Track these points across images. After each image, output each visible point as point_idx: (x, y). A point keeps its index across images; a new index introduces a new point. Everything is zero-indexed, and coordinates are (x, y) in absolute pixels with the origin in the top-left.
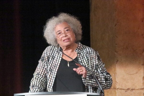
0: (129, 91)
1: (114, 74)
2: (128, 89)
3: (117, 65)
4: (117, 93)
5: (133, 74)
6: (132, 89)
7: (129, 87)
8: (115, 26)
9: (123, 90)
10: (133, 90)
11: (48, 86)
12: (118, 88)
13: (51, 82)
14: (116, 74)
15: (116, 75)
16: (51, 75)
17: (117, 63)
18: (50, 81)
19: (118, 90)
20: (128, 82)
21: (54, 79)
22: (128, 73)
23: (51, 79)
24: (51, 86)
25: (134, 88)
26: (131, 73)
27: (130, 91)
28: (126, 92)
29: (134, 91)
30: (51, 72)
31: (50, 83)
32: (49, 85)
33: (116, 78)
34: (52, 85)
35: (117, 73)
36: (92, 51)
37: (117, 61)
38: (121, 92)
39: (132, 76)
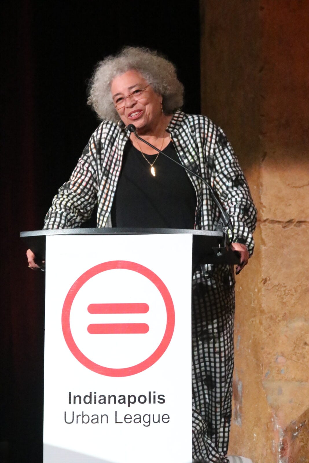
0: (292, 226)
1: (258, 186)
2: (290, 222)
3: (263, 165)
4: (263, 231)
5: (300, 187)
6: (300, 222)
7: (292, 218)
8: (261, 71)
9: (276, 225)
10: (301, 224)
11: (99, 210)
12: (265, 218)
13: (107, 203)
14: (262, 186)
15: (260, 187)
16: (107, 186)
17: (263, 160)
18: (105, 200)
19: (267, 223)
20: (290, 205)
21: (113, 195)
22: (289, 185)
23: (107, 194)
24: (106, 211)
25: (303, 219)
26: (297, 185)
27: (295, 225)
28: (284, 227)
29: (303, 226)
30: (108, 178)
31: (104, 204)
32: (102, 209)
33: (262, 196)
34: (109, 210)
35: (264, 183)
36: (206, 123)
37: (265, 155)
38: (272, 229)
39: (298, 190)
